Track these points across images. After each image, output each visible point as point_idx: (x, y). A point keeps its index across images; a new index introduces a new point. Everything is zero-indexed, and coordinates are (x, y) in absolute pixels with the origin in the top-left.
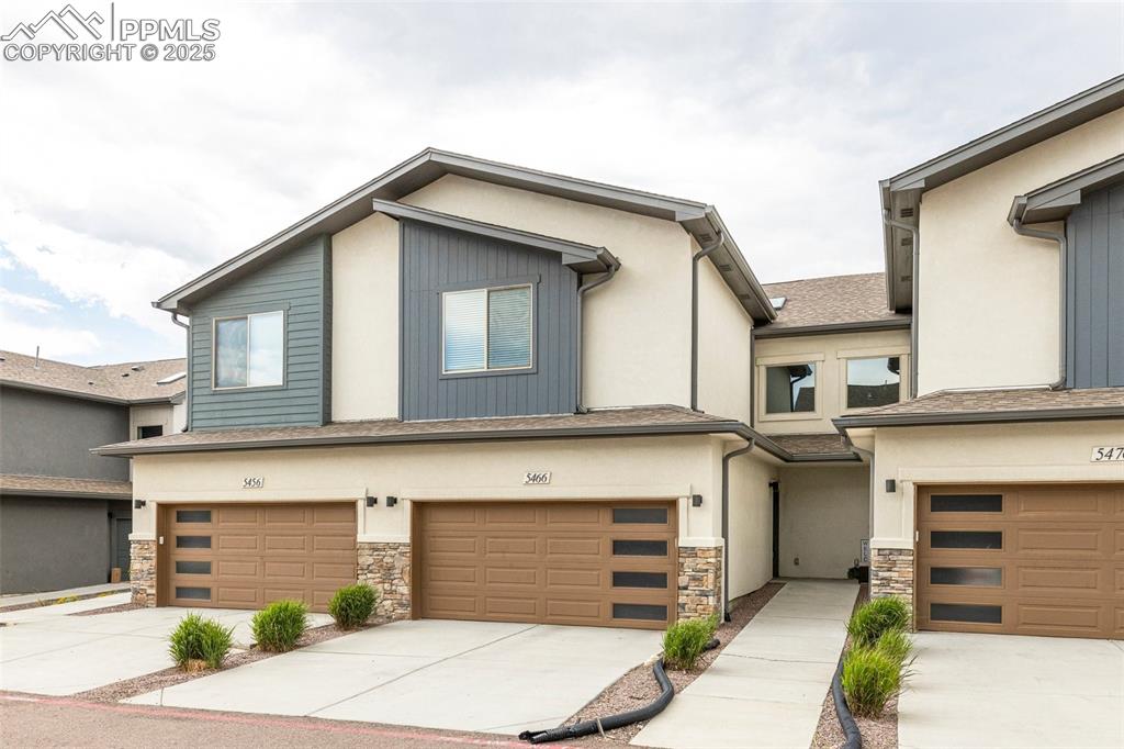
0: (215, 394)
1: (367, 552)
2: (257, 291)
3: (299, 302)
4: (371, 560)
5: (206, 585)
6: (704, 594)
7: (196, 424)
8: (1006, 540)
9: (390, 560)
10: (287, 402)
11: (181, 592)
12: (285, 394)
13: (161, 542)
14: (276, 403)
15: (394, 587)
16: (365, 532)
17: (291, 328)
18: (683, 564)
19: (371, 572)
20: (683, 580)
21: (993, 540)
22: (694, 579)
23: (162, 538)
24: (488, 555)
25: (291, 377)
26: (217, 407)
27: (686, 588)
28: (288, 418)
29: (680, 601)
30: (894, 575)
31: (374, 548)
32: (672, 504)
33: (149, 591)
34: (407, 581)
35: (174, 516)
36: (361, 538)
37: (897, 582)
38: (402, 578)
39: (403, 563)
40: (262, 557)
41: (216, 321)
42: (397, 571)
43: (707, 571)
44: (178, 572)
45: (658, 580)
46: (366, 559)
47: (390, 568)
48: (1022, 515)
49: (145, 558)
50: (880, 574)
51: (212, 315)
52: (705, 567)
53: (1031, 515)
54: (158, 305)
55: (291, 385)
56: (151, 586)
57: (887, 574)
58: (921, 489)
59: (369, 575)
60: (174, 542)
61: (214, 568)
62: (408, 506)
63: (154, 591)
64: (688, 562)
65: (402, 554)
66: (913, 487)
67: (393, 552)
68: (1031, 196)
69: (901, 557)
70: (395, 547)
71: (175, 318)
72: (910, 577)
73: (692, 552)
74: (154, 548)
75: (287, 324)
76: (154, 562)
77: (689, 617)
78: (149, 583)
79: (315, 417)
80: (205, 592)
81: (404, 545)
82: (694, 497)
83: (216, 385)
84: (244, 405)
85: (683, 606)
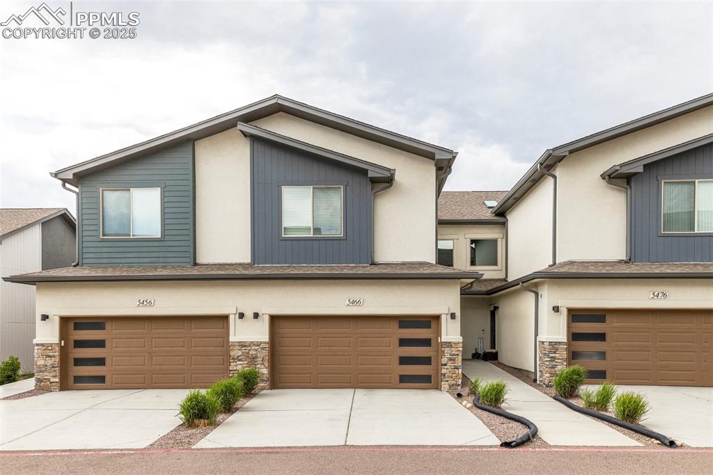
0: (103, 241)
1: (237, 348)
2: (138, 172)
3: (172, 183)
4: (240, 353)
5: (101, 374)
6: (457, 368)
7: (85, 261)
8: (608, 337)
9: (255, 352)
10: (164, 249)
11: (78, 379)
12: (162, 244)
13: (63, 345)
14: (155, 249)
15: (257, 370)
16: (235, 336)
17: (166, 200)
18: (444, 351)
19: (240, 360)
20: (444, 360)
21: (601, 337)
22: (451, 359)
23: (63, 342)
24: (319, 348)
25: (167, 232)
26: (105, 250)
27: (446, 365)
28: (166, 260)
29: (443, 372)
30: (557, 355)
31: (242, 345)
32: (437, 318)
33: (52, 380)
34: (267, 365)
35: (72, 326)
36: (232, 339)
37: (558, 359)
38: (263, 364)
39: (265, 354)
40: (149, 353)
41: (103, 190)
42: (259, 359)
43: (458, 355)
44: (76, 364)
45: (426, 361)
46: (236, 352)
47: (254, 358)
48: (615, 324)
49: (49, 356)
50: (550, 355)
51: (98, 186)
52: (457, 353)
53: (619, 324)
54: (56, 175)
55: (167, 238)
56: (55, 377)
57: (553, 355)
58: (570, 310)
59: (238, 363)
60: (72, 344)
61: (108, 362)
62: (267, 319)
63: (57, 380)
64: (447, 350)
65: (263, 348)
66: (566, 310)
67: (257, 348)
68: (622, 165)
69: (561, 346)
70: (258, 344)
71: (64, 186)
72: (565, 356)
73: (449, 344)
74: (57, 349)
75: (163, 197)
76: (57, 359)
77: (448, 381)
78: (53, 374)
79: (188, 260)
80: (100, 379)
81: (265, 343)
82: (452, 314)
83: (104, 235)
84: (128, 250)
85: (444, 375)
